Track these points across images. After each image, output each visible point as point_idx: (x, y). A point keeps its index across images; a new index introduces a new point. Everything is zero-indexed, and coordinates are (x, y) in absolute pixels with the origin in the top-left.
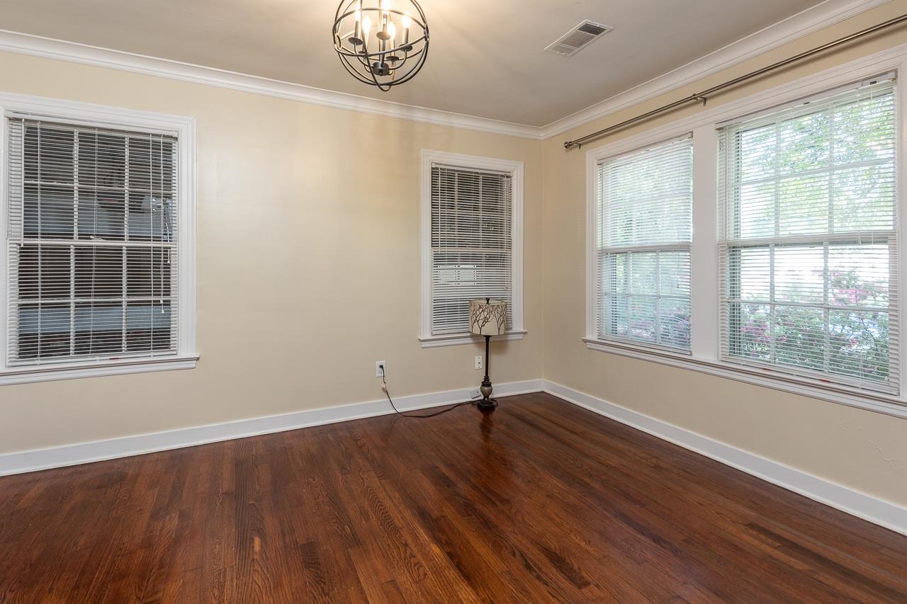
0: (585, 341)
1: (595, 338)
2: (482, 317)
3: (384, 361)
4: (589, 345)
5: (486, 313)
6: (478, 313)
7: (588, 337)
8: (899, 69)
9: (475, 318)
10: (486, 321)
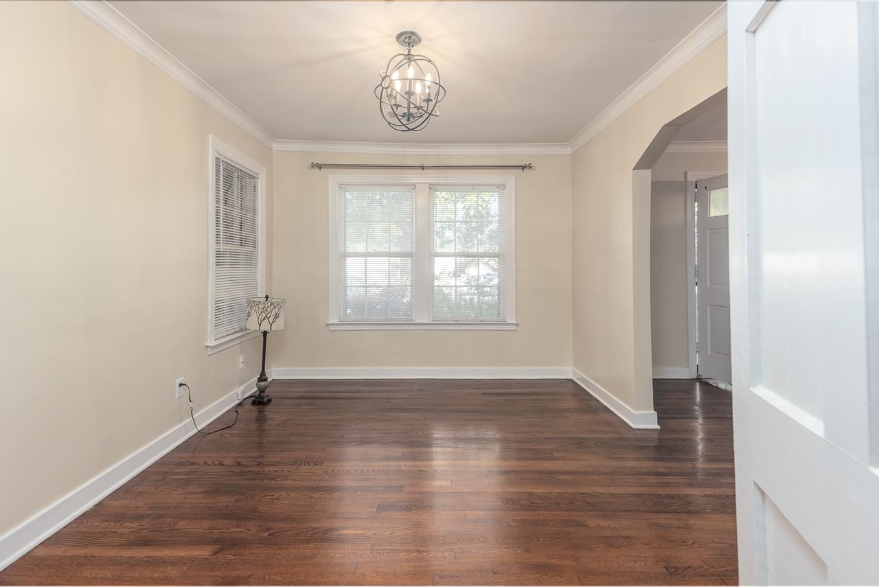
0: (327, 325)
1: (336, 321)
2: (273, 313)
3: (182, 378)
4: (331, 328)
5: (277, 309)
6: (269, 310)
7: (330, 322)
8: (507, 185)
9: (264, 316)
10: (277, 316)
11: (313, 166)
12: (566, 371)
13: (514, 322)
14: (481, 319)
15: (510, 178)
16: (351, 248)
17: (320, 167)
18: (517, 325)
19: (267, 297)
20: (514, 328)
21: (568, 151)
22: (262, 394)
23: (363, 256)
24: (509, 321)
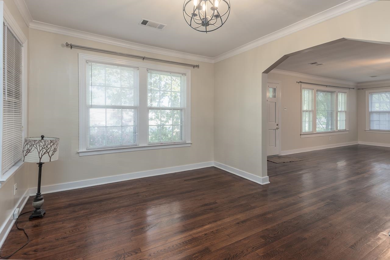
1: (85, 150)
2: (52, 148)
5: (55, 145)
7: (80, 151)
8: (187, 74)
9: (45, 151)
10: (55, 150)
11: (67, 45)
12: (212, 163)
13: (190, 142)
14: (174, 142)
15: (189, 71)
16: (95, 102)
17: (72, 47)
18: (191, 144)
19: (43, 137)
20: (190, 145)
21: (213, 61)
22: (38, 211)
23: (105, 108)
24: (187, 142)
